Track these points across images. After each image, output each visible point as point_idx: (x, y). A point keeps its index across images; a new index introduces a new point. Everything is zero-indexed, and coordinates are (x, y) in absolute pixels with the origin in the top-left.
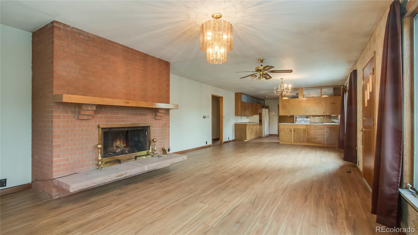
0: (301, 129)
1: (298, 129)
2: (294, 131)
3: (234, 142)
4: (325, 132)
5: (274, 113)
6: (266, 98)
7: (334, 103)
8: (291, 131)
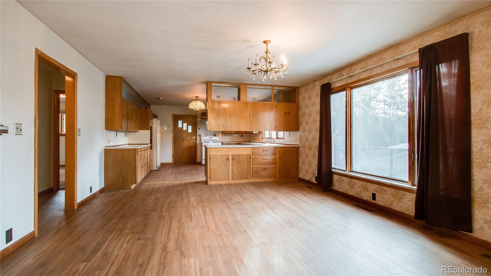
0: (243, 155)
1: (240, 155)
2: (233, 159)
3: (103, 195)
4: (278, 158)
5: (166, 128)
6: (160, 99)
7: (289, 113)
8: (228, 159)
